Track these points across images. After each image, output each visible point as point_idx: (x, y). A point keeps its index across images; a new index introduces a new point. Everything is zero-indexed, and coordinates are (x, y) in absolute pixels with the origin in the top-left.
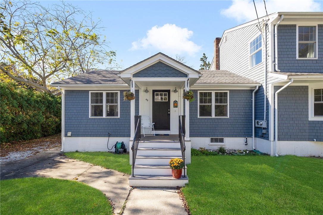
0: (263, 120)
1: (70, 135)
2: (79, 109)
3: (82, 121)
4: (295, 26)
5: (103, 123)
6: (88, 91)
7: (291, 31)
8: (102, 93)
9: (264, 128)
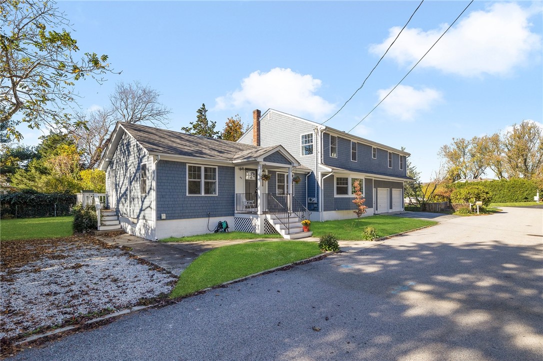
0: (315, 197)
1: (165, 218)
2: (175, 185)
3: (178, 199)
4: (329, 134)
5: (201, 202)
6: (184, 164)
8: (200, 167)
9: (315, 203)
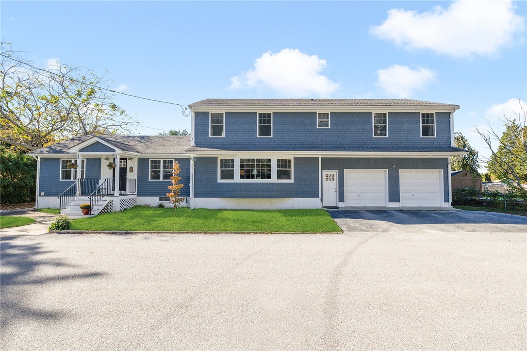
1: (43, 195)
2: (52, 173)
3: (54, 183)
4: (209, 112)
7: (205, 116)
